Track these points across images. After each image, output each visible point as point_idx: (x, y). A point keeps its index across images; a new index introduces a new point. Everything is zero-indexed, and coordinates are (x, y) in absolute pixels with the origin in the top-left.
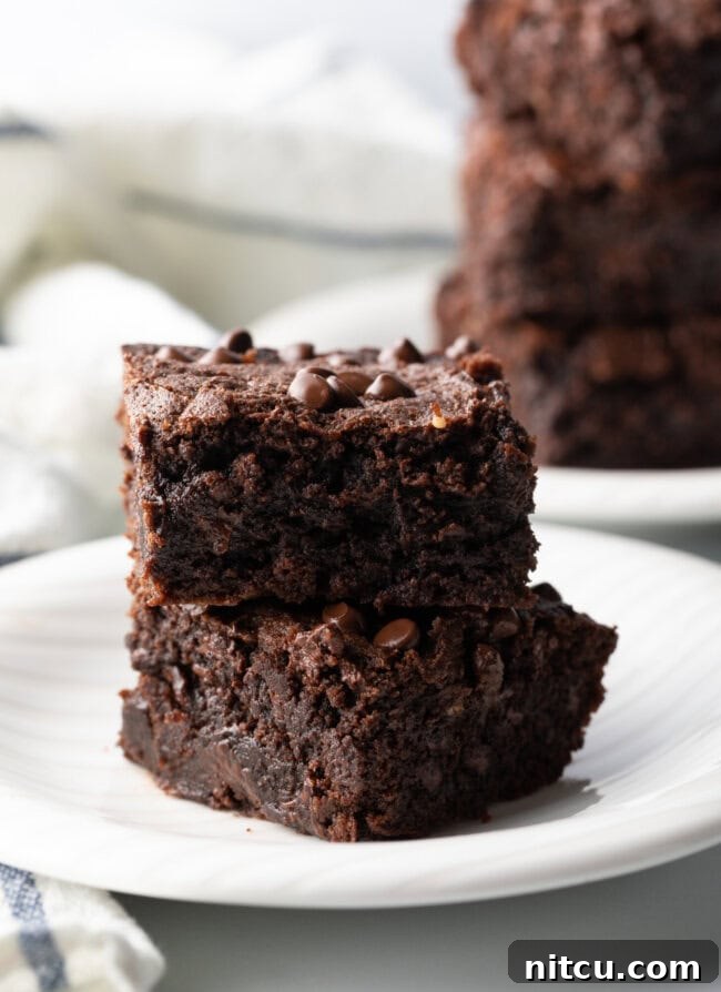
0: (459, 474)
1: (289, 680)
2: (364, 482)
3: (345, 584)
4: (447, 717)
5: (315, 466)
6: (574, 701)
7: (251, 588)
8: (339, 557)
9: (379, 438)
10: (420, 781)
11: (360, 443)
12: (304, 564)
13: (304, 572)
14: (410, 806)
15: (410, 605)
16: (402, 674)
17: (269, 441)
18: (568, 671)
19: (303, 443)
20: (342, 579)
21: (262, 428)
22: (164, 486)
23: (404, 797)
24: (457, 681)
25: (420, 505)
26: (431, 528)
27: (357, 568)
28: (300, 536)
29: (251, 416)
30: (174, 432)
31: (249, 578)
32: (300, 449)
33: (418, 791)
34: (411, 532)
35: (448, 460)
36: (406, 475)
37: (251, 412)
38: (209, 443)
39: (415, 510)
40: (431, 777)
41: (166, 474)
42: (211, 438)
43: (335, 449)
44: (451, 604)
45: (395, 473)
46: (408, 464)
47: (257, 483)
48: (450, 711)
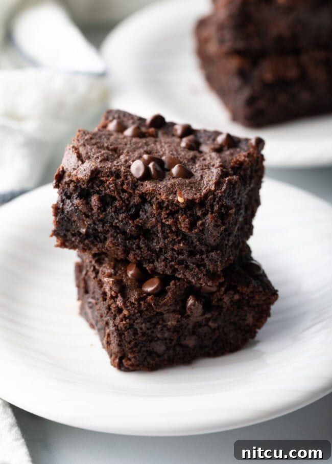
0: (187, 223)
1: (102, 294)
2: (147, 217)
3: (135, 258)
4: (167, 325)
5: (127, 206)
6: (250, 320)
7: (96, 250)
8: (134, 245)
9: (157, 199)
10: (153, 349)
11: (149, 199)
12: (118, 245)
13: (118, 249)
14: (145, 358)
15: (162, 273)
16: (143, 306)
17: (108, 191)
18: (246, 308)
19: (123, 195)
20: (134, 255)
21: (106, 185)
22: (64, 200)
23: (143, 355)
24: (174, 311)
25: (170, 232)
26: (174, 242)
27: (141, 252)
28: (118, 233)
29: (102, 179)
30: (70, 178)
31: (96, 246)
32: (121, 197)
33: (151, 353)
34: (164, 243)
35: (184, 216)
36: (165, 218)
37: (103, 177)
38: (83, 187)
39: (167, 234)
40: (160, 348)
41: (66, 194)
42: (84, 185)
43: (136, 200)
44: (180, 276)
45: (160, 216)
46: (167, 214)
47: (98, 209)
48: (169, 323)
